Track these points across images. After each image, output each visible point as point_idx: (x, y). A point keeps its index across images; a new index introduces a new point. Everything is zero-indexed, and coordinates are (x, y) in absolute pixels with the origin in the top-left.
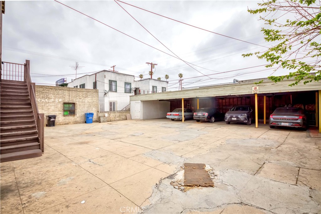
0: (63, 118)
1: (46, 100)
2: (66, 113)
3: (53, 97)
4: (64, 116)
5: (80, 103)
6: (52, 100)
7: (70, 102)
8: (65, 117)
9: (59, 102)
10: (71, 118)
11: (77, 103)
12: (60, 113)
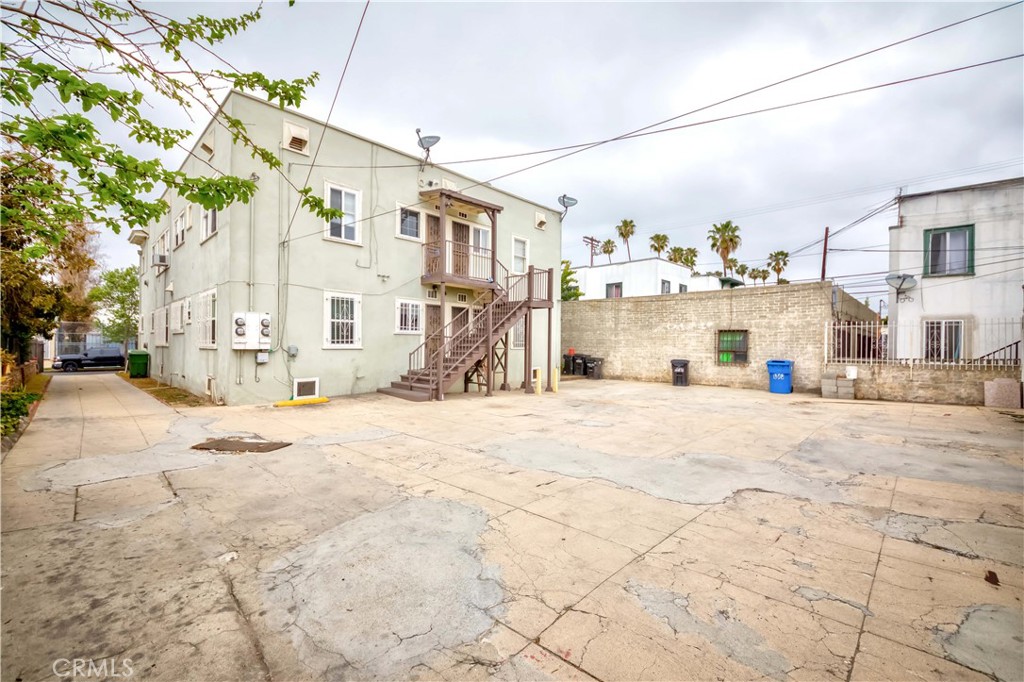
0: (717, 369)
1: (682, 325)
2: (724, 357)
3: (694, 318)
4: (719, 363)
5: (763, 331)
6: (693, 324)
7: (733, 328)
8: (719, 368)
9: (707, 329)
10: (736, 372)
11: (753, 330)
12: (709, 355)
